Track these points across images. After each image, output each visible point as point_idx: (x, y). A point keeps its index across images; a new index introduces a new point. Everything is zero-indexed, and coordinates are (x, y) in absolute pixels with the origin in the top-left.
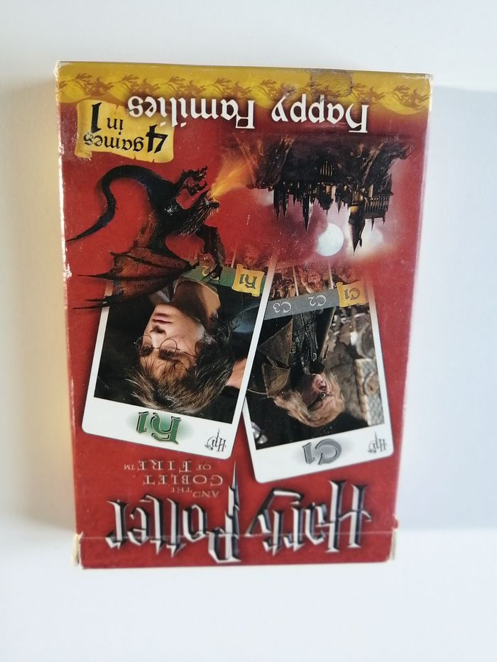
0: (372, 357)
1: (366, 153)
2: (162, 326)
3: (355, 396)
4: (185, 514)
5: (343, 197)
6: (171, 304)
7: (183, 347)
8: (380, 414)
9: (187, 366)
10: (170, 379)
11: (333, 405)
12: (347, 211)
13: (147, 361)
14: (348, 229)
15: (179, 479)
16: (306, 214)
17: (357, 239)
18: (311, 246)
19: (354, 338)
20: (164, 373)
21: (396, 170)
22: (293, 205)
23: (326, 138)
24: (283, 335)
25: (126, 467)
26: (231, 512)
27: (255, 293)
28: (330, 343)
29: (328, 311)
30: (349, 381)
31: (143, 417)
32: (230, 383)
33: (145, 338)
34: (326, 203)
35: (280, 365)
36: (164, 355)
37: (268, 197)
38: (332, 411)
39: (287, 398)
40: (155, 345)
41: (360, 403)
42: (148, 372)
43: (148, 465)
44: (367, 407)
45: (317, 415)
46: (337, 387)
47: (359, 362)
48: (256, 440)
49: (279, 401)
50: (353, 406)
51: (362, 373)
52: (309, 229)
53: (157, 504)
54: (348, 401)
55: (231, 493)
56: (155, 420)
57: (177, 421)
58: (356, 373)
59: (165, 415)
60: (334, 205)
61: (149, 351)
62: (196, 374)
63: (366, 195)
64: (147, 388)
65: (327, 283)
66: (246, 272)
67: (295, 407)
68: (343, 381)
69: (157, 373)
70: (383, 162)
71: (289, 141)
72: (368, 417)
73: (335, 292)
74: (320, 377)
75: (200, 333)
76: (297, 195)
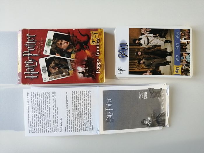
0: (61, 77)
1: (93, 73)
2: (66, 43)
3: (54, 74)
4: (33, 47)
5: (86, 70)
6: (69, 44)
7: (62, 46)
8: (51, 79)
9: (59, 47)
10: (57, 44)
11: (53, 71)
12: (84, 71)
13: (60, 41)
14: (81, 71)
15: (40, 46)
16: (84, 65)
17: (80, 73)
18: (79, 66)
19: (64, 74)
20: (58, 43)
21: (91, 78)
22: (85, 63)
23: (95, 67)
24: (64, 62)
25: (42, 37)
26: (33, 55)
27: (71, 57)
28: (63, 70)
29: (68, 69)
30: (57, 73)
31: (51, 40)
32: (56, 54)
33: (64, 41)
34: (85, 68)
35: (60, 62)
36: (61, 44)
37: (86, 59)
38: (52, 71)
39: (54, 63)
40: (63, 42)
41: (53, 75)
42: (58, 41)
43: (42, 41)
44: (52, 77)
45: (51, 68)
46: (56, 71)
47: (60, 75)
48: (46, 58)
49: (53, 62)
50: (52, 74)
51: (58, 75)
52: (81, 65)
53: (35, 42)
54: (53, 73)
55: (37, 55)
56: (50, 42)
57: (50, 46)
58: (58, 74)
59: (51, 44)
60: (85, 69)
61: (62, 41)
62: (58, 48)
63: (87, 74)
64: (56, 41)
65: (73, 68)
66: (74, 56)
67: (52, 64)
68: (57, 72)
69: (58, 42)
70: (92, 76)
71: (94, 62)
72: (50, 77)
73: (72, 70)
74: (57, 68)
75: (65, 49)
76: (86, 63)
